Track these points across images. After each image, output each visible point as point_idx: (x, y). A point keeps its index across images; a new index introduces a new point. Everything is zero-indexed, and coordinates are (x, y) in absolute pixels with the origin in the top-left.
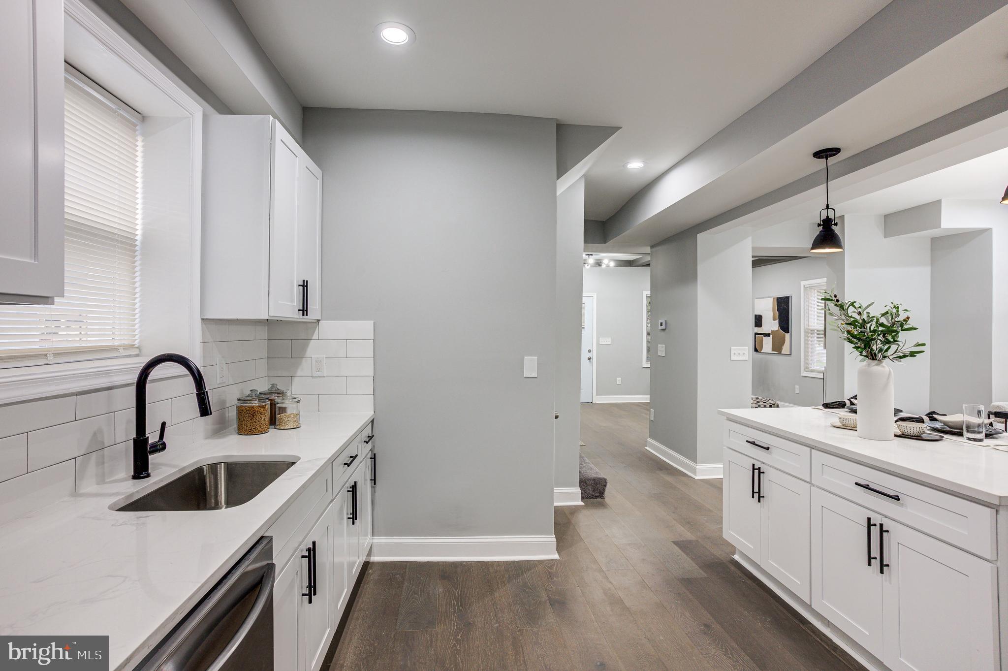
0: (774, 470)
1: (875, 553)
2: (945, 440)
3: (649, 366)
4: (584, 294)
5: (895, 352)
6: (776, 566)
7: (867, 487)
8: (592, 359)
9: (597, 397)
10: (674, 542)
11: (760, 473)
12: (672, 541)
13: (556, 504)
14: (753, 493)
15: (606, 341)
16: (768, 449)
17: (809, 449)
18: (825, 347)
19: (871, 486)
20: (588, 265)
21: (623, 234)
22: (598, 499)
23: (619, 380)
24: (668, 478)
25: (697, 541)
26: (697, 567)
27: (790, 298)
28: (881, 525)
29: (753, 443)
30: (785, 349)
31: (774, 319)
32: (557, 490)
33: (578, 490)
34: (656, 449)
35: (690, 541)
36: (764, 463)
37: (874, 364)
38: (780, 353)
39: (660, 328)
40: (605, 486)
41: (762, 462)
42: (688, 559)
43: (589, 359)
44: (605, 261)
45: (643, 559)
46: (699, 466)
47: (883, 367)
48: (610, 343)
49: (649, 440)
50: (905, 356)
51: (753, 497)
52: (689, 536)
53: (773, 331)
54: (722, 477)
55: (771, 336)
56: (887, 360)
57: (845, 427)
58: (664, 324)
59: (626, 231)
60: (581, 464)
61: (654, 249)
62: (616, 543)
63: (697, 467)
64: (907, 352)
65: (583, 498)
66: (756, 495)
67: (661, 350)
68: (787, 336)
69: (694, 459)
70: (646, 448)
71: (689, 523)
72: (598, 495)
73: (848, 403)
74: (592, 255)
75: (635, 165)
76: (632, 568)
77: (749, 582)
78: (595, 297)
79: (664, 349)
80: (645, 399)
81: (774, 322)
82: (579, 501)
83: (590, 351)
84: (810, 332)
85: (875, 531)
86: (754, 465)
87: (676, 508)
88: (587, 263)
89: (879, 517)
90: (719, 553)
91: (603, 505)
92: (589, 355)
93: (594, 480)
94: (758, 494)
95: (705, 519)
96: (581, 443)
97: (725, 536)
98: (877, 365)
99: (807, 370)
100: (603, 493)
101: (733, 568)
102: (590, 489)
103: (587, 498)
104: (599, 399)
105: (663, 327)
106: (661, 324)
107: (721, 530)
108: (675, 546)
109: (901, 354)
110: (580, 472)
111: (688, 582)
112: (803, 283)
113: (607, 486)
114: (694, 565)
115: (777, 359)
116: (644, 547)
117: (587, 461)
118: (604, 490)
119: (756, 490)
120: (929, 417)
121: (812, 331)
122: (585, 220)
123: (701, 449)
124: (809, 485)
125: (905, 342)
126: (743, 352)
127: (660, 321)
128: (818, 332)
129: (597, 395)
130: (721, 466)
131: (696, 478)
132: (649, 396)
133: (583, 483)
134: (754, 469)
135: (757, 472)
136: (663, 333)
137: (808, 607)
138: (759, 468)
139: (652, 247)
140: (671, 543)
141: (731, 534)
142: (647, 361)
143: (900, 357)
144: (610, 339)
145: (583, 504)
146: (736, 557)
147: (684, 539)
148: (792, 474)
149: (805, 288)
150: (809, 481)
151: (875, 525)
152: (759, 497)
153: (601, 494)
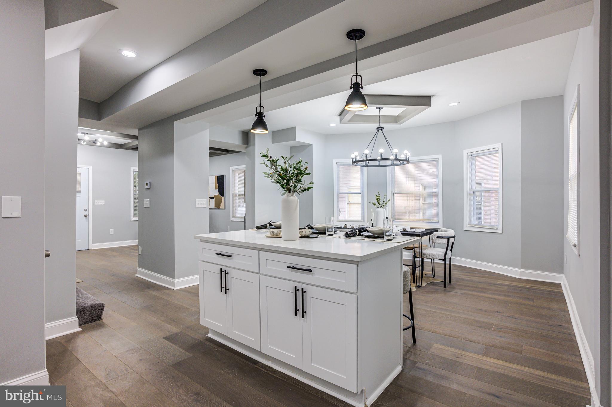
0: (235, 270)
1: (299, 307)
2: (319, 237)
3: (137, 220)
4: (78, 166)
5: (300, 188)
6: (238, 333)
7: (293, 268)
8: (88, 216)
9: (93, 245)
10: (164, 338)
11: (226, 273)
12: (163, 338)
13: (47, 338)
14: (222, 288)
15: (100, 202)
16: (230, 256)
17: (258, 251)
18: (245, 202)
19: (296, 266)
20: (84, 142)
21: (116, 114)
22: (96, 322)
23: (112, 231)
24: (155, 293)
25: (181, 332)
26: (184, 351)
27: (225, 176)
28: (302, 289)
29: (220, 254)
30: (222, 206)
31: (216, 189)
32: (48, 325)
33: (76, 319)
34: (143, 274)
35: (176, 334)
36: (227, 267)
37: (290, 196)
38: (219, 208)
39: (146, 187)
40: (102, 309)
41: (226, 266)
42: (176, 347)
43: (86, 216)
44: (100, 140)
45: (141, 360)
46: (177, 281)
47: (294, 197)
48: (104, 204)
49: (138, 269)
50: (305, 190)
51: (221, 291)
52: (175, 330)
53: (215, 196)
54: (198, 283)
55: (214, 198)
56: (296, 192)
57: (273, 236)
58: (149, 184)
59: (119, 111)
60: (77, 296)
61: (141, 131)
62: (114, 354)
63: (176, 281)
64: (306, 187)
65: (80, 325)
66: (224, 290)
67: (147, 203)
68: (223, 198)
69: (173, 277)
70: (136, 275)
71: (173, 321)
72: (96, 318)
73: (268, 225)
74: (87, 134)
75: (128, 54)
76: (131, 370)
77: (220, 349)
78: (91, 168)
79: (149, 202)
80: (135, 242)
81: (216, 190)
82: (75, 328)
83: (86, 210)
84: (235, 195)
85: (299, 294)
86: (221, 269)
87: (163, 313)
88: (83, 140)
89: (301, 284)
90: (197, 336)
91: (102, 326)
92: (86, 213)
93: (92, 306)
94: (224, 288)
95: (185, 315)
96: (78, 281)
97: (202, 323)
98: (292, 196)
99: (234, 217)
100: (101, 315)
101: (208, 343)
102: (88, 315)
103: (85, 323)
104: (94, 246)
105: (148, 187)
106: (147, 185)
107: (198, 319)
108: (165, 341)
109: (303, 189)
110: (77, 303)
111: (178, 365)
112: (231, 168)
113: (105, 309)
114: (181, 350)
115: (218, 212)
116: (140, 350)
117: (84, 292)
118: (102, 313)
119: (223, 286)
120: (308, 227)
121: (236, 195)
122: (79, 98)
123: (178, 268)
124: (258, 275)
125: (305, 182)
126: (204, 202)
127: (145, 183)
128: (240, 195)
129: (93, 243)
130: (197, 276)
131: (175, 289)
132: (137, 240)
133: (81, 312)
134: (221, 272)
135: (224, 273)
136: (148, 191)
137: (259, 353)
138: (225, 270)
139: (139, 130)
140: (162, 339)
141: (206, 320)
142: (135, 215)
143: (303, 191)
144: (104, 201)
145: (81, 329)
146: (210, 335)
147: (172, 333)
148: (247, 269)
149: (233, 171)
150: (258, 272)
151: (298, 290)
152: (226, 290)
153: (99, 317)
